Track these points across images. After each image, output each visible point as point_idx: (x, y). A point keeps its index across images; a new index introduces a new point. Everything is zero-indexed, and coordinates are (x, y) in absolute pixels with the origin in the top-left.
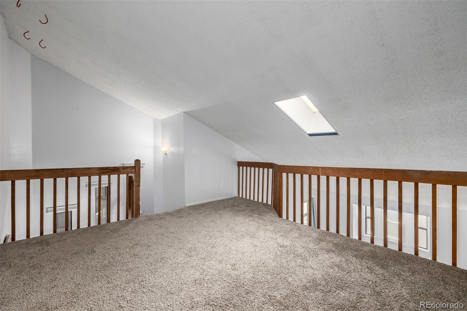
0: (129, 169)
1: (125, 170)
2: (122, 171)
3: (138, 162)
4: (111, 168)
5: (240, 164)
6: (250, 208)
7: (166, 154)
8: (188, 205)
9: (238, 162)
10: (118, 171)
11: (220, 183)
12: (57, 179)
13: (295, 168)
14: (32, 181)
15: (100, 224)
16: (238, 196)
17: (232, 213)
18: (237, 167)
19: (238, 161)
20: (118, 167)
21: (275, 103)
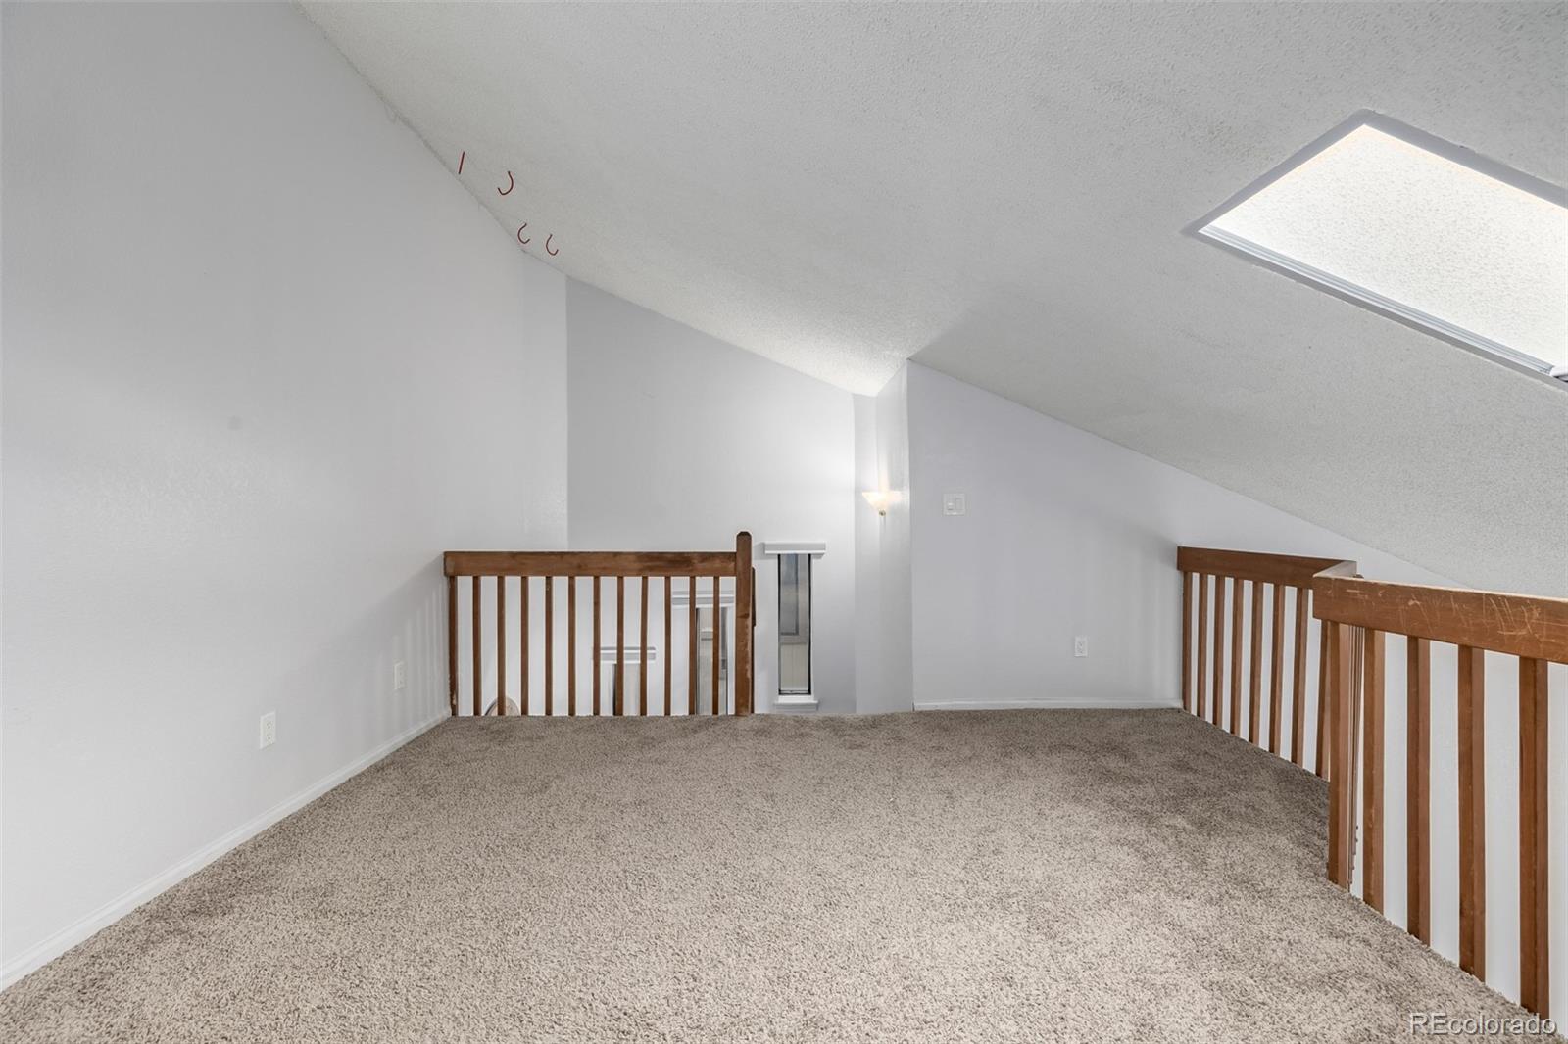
0: (718, 561)
1: (706, 565)
2: (700, 566)
3: (744, 538)
4: (669, 556)
5: (1189, 561)
6: (1189, 776)
7: (882, 514)
8: (923, 705)
9: (1179, 548)
10: (688, 566)
11: (1078, 639)
12: (554, 578)
13: (1411, 603)
14: (507, 579)
15: (645, 714)
16: (1179, 704)
17: (1071, 778)
18: (1173, 576)
19: (1184, 545)
20: (688, 553)
21: (1204, 231)
